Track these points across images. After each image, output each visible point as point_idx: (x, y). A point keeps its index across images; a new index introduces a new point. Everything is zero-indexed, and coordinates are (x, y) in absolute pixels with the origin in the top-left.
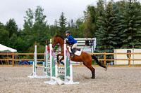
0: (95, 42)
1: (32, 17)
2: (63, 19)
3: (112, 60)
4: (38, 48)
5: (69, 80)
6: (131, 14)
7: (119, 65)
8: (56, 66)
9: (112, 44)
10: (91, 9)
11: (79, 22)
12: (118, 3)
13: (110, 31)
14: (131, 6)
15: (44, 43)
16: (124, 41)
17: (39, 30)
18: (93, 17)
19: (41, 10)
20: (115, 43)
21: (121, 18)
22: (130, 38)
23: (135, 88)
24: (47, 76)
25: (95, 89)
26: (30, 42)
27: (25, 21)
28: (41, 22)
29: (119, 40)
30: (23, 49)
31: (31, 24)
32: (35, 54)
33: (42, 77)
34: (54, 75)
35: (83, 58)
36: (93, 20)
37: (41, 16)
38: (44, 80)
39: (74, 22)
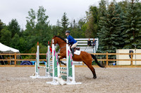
0: (97, 42)
1: (34, 18)
2: (65, 19)
3: (114, 60)
4: (40, 48)
5: (71, 80)
6: (134, 15)
7: (121, 66)
8: (58, 66)
9: (114, 45)
10: (93, 9)
11: (81, 23)
12: (120, 4)
13: (112, 31)
14: (133, 7)
15: (46, 43)
16: (127, 41)
17: (41, 31)
18: (95, 17)
19: (43, 10)
20: (117, 44)
21: (123, 19)
22: (132, 38)
23: (137, 88)
24: (49, 77)
25: (97, 89)
26: (33, 42)
27: (27, 21)
28: (43, 23)
29: (121, 41)
30: (25, 49)
31: (33, 25)
32: (38, 54)
33: (44, 77)
34: (56, 75)
35: (83, 57)
36: (96, 20)
37: (44, 16)
38: (46, 80)
39: (77, 22)
